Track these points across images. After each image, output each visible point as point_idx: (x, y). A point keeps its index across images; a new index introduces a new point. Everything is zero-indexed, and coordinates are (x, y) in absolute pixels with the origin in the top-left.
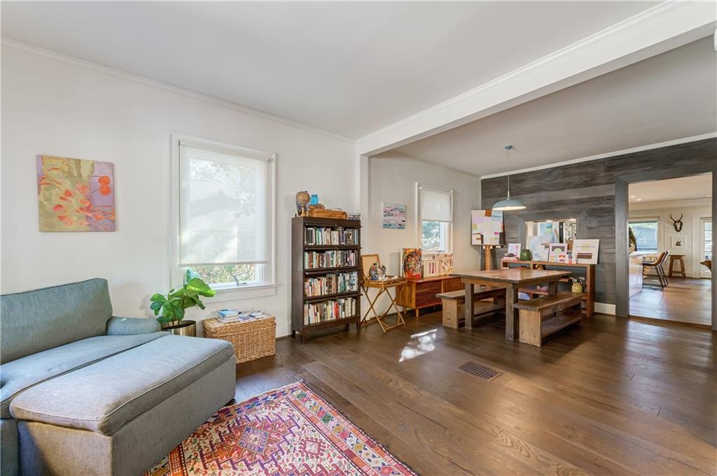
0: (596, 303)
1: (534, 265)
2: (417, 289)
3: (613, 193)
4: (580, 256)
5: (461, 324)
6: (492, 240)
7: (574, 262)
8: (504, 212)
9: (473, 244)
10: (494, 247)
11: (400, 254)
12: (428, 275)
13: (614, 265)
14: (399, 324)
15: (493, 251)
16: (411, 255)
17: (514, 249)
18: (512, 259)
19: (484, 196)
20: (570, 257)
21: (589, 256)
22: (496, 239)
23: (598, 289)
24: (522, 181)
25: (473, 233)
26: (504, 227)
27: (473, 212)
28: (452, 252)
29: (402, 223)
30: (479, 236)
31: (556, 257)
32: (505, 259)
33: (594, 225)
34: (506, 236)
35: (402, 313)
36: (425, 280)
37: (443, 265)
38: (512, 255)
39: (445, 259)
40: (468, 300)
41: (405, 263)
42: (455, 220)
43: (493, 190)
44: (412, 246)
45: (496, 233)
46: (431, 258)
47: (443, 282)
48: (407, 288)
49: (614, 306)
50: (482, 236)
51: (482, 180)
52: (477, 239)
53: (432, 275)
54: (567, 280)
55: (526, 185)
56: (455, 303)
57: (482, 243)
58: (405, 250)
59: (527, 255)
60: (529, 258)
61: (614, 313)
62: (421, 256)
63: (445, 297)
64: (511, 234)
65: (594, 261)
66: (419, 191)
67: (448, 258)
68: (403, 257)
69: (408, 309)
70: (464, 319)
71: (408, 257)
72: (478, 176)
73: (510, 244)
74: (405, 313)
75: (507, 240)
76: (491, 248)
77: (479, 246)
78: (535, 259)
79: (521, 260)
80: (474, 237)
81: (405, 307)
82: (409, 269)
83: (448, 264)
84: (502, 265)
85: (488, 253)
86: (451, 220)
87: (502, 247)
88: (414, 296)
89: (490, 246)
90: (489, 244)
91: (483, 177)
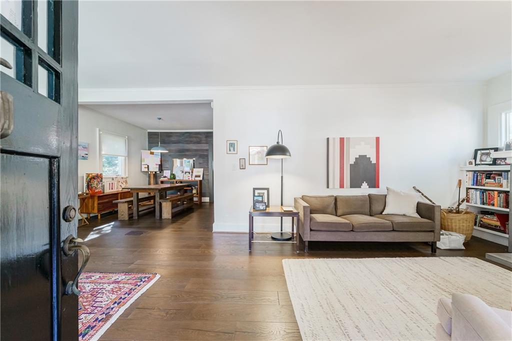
0: (202, 198)
1: (176, 182)
2: (98, 200)
3: (207, 148)
4: (196, 176)
5: (131, 216)
6: (154, 168)
7: (193, 179)
8: (161, 153)
9: (142, 170)
10: (156, 172)
11: (83, 177)
12: (108, 191)
13: (208, 180)
14: (83, 224)
15: (155, 175)
16: (94, 178)
17: (167, 173)
18: (165, 179)
19: (149, 143)
20: (192, 177)
21: (199, 176)
22: (156, 168)
23: (203, 191)
24: (170, 136)
25: (143, 163)
26: (161, 161)
27: (142, 151)
28: (127, 176)
29: (84, 156)
30: (146, 166)
31: (187, 177)
32: (162, 179)
33: (201, 162)
34: (163, 166)
35: (86, 218)
36: (105, 194)
37: (120, 184)
38: (165, 177)
39: (121, 180)
40: (135, 202)
41: (88, 184)
42: (129, 155)
43: (155, 139)
44: (94, 171)
45: (156, 165)
46: (111, 180)
47: (119, 195)
48: (90, 200)
49: (208, 198)
50: (148, 166)
51: (148, 132)
52: (145, 168)
53: (111, 191)
54: (190, 188)
55: (173, 139)
56: (126, 205)
57: (148, 170)
58: (88, 175)
59: (173, 176)
60: (174, 178)
61: (208, 201)
62: (102, 178)
63: (120, 202)
64: (165, 165)
65: (201, 178)
66: (100, 134)
67: (124, 180)
68: (86, 179)
69: (91, 215)
70: (133, 214)
71: (91, 179)
72: (146, 130)
73: (165, 171)
74: (89, 218)
75: (163, 169)
76: (154, 173)
77: (147, 172)
78: (177, 178)
79: (170, 179)
80: (143, 167)
81: (89, 213)
82: (92, 188)
83: (125, 183)
84: (160, 183)
85: (152, 176)
86: (126, 155)
87: (160, 172)
88: (96, 205)
89: (153, 172)
90: (152, 170)
91: (149, 131)
